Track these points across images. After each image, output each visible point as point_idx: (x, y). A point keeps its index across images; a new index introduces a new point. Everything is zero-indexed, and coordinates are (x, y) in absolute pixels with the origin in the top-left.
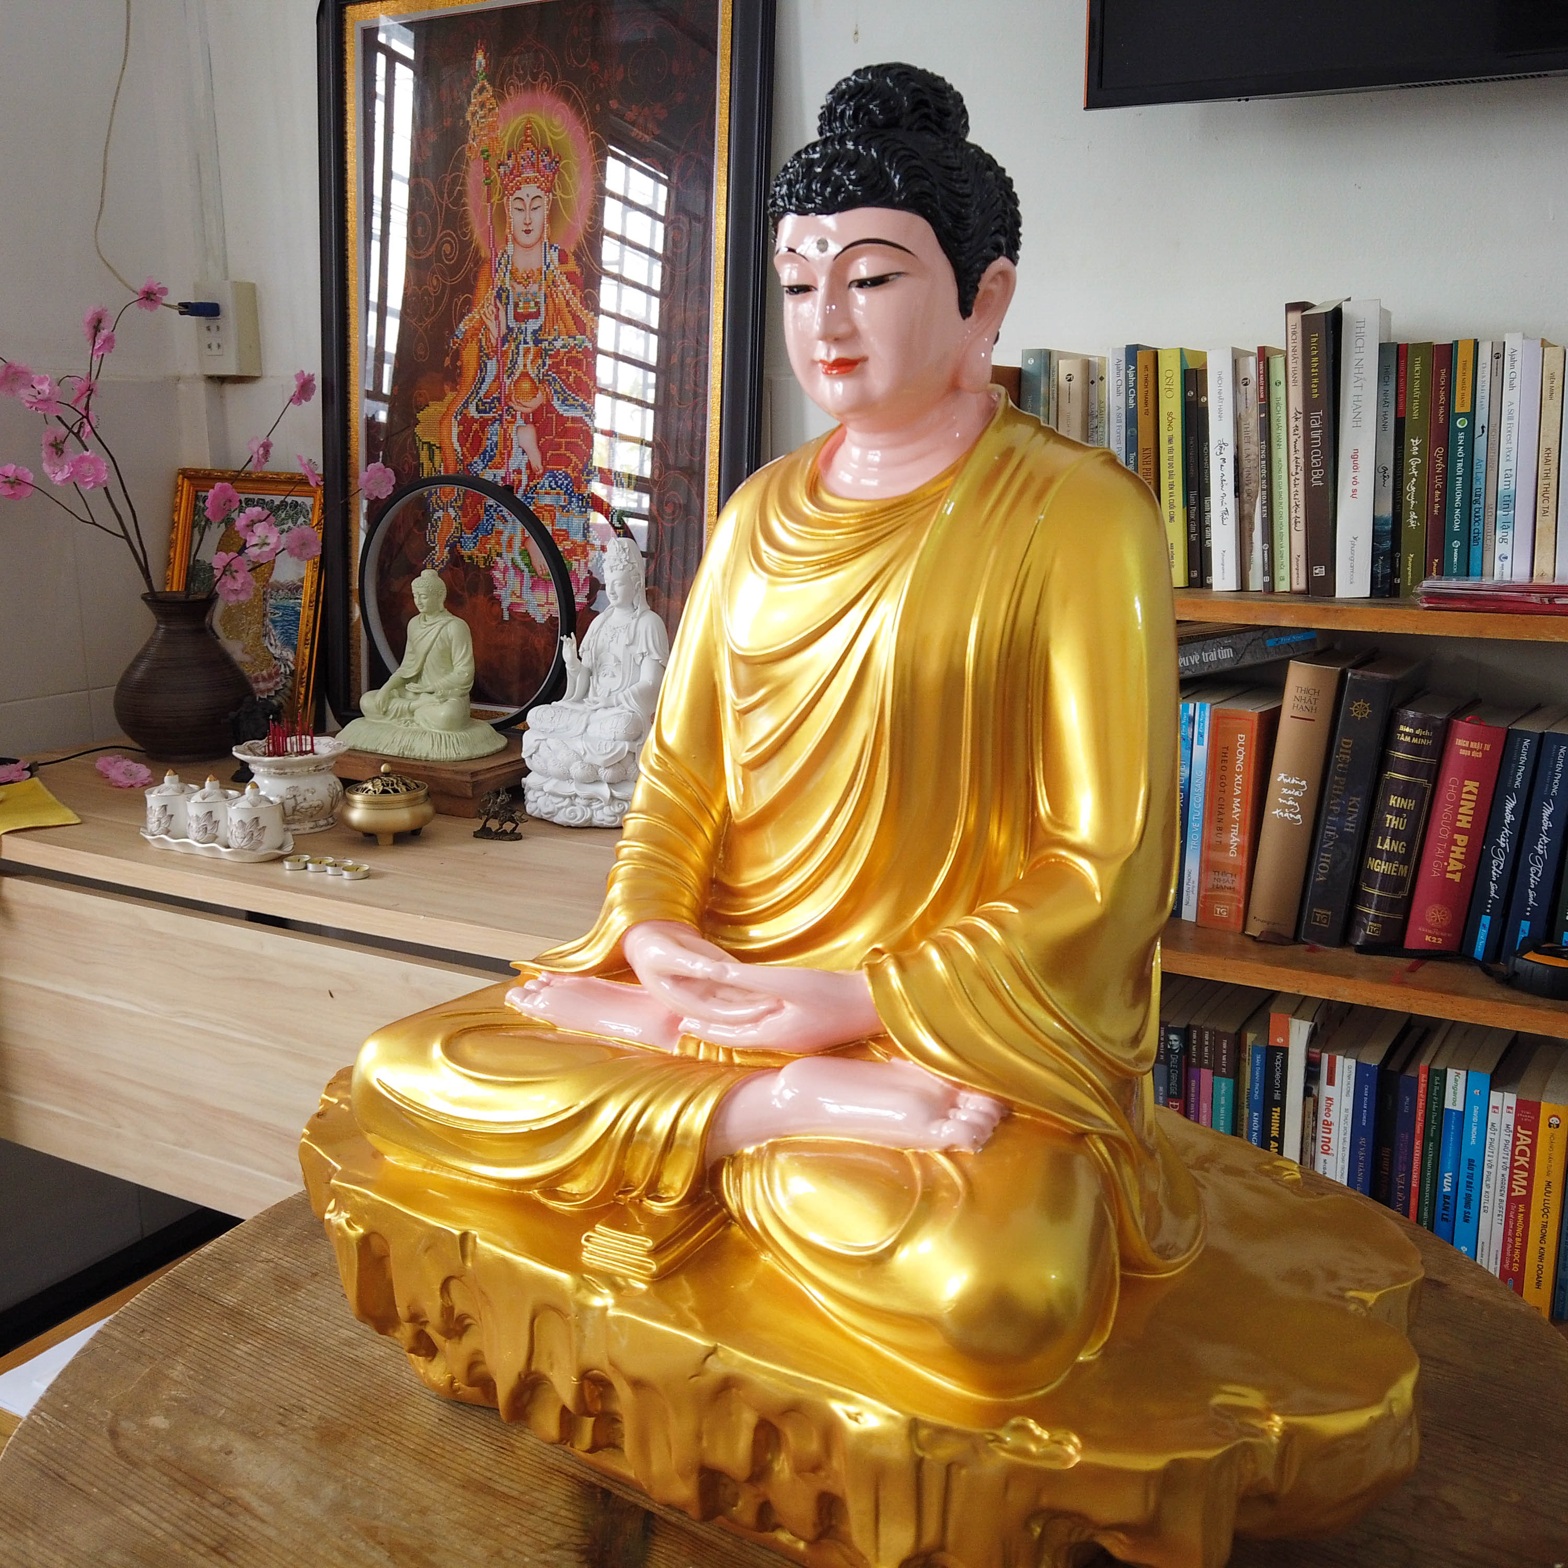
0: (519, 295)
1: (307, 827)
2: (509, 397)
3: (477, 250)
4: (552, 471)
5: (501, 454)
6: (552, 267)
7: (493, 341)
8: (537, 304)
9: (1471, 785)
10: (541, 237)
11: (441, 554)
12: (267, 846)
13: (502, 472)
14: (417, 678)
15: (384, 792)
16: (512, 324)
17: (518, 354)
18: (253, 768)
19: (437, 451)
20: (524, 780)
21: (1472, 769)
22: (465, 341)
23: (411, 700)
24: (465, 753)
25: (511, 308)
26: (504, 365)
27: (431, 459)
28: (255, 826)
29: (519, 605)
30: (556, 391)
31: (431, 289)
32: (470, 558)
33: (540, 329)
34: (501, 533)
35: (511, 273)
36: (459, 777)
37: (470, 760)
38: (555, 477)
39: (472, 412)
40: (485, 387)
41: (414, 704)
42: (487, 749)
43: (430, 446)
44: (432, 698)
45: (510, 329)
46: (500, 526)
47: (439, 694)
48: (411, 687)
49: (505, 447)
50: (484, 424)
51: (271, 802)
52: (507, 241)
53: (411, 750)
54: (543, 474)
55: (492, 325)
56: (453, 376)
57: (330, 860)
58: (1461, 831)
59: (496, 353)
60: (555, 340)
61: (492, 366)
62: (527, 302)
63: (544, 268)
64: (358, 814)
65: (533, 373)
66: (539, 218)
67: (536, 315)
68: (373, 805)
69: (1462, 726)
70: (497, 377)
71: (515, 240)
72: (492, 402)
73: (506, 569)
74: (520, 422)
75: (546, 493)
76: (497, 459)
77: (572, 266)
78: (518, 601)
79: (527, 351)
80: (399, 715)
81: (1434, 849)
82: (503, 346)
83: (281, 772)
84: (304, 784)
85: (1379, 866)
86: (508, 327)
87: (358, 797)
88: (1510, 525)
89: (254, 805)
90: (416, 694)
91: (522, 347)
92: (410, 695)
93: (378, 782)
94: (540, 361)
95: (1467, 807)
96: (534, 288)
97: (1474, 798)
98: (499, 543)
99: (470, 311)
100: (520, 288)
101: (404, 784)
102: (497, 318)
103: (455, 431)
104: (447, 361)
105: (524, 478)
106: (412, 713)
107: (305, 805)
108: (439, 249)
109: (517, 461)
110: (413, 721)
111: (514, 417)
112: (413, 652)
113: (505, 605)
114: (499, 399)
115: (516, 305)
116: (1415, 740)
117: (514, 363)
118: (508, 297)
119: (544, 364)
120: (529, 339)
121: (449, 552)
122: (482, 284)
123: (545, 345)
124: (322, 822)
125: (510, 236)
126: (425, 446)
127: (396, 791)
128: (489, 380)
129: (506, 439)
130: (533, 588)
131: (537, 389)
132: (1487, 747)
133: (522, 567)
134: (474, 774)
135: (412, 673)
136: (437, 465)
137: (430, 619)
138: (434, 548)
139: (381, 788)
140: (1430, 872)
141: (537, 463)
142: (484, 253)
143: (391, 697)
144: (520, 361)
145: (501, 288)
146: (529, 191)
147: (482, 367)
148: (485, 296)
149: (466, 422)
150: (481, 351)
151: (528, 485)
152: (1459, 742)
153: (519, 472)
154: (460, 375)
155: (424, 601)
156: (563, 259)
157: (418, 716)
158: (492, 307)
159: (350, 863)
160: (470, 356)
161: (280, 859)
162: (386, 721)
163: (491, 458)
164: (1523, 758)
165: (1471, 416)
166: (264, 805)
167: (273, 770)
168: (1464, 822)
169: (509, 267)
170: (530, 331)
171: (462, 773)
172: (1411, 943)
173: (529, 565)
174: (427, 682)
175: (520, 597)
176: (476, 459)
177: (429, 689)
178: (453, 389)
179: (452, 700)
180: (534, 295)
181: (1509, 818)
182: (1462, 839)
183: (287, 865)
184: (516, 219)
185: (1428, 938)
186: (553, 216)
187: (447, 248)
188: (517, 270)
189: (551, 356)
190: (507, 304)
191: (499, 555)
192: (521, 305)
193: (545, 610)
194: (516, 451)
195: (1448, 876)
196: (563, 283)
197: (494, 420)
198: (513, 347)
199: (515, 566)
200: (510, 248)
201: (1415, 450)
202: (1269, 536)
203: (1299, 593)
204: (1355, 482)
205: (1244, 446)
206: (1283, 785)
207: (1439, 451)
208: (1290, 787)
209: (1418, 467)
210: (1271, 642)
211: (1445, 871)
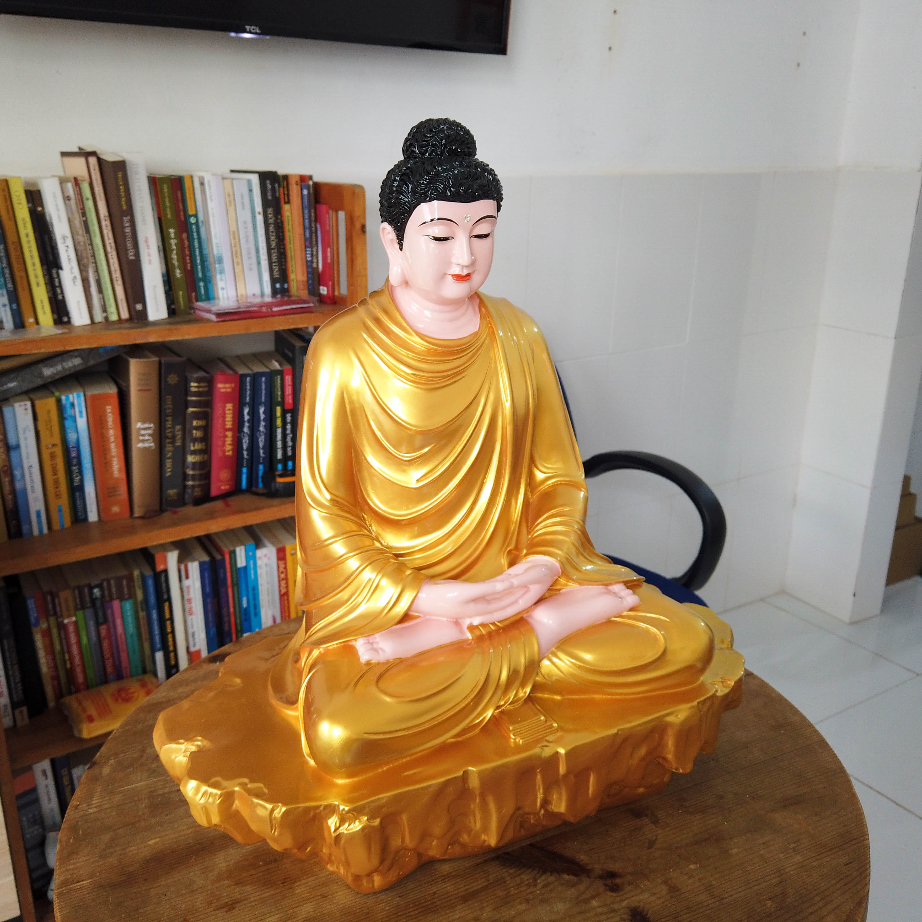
9: (229, 406)
21: (227, 398)
58: (229, 430)
69: (220, 377)
81: (216, 442)
85: (191, 459)
88: (222, 272)
95: (229, 417)
97: (231, 412)
116: (201, 389)
132: (233, 385)
140: (217, 454)
152: (220, 385)
168: (229, 425)
172: (214, 492)
182: (229, 434)
185: (223, 487)
195: (227, 454)
201: (172, 235)
202: (100, 290)
203: (127, 320)
204: (149, 255)
205: (76, 237)
206: (140, 429)
207: (185, 235)
208: (145, 429)
209: (176, 244)
210: (101, 351)
211: (224, 452)
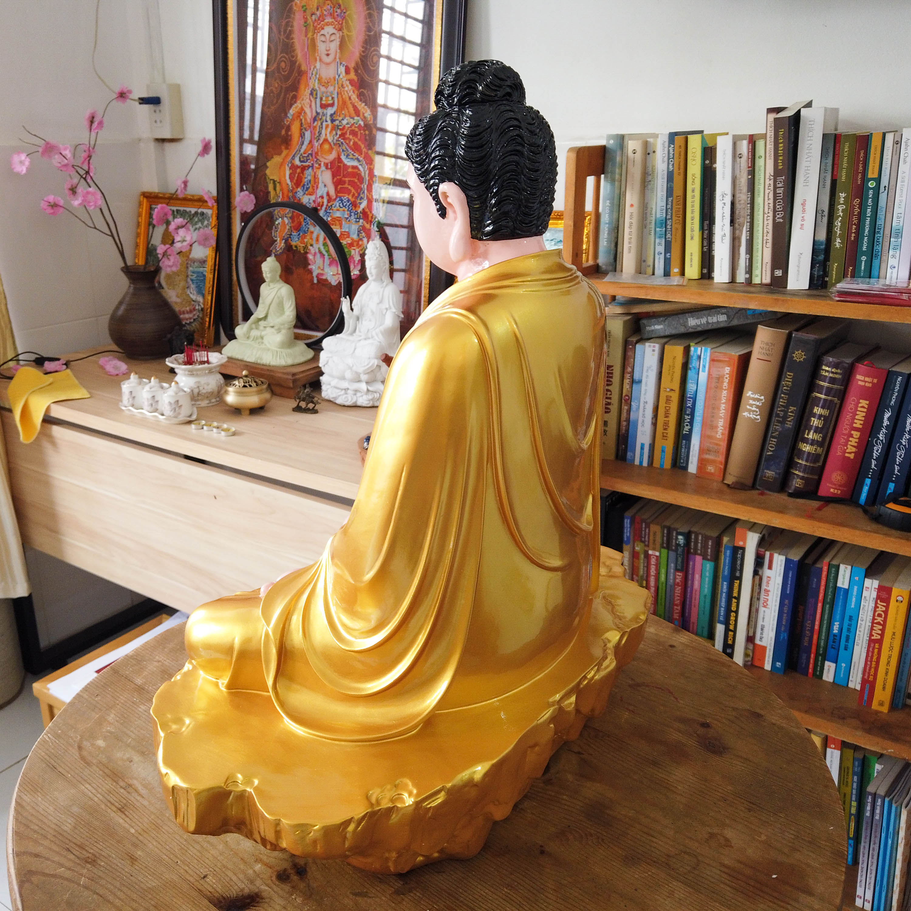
0: (323, 93)
1: (204, 403)
2: (317, 153)
3: (300, 66)
4: (340, 197)
5: (313, 187)
6: (341, 77)
7: (309, 120)
8: (333, 98)
9: (864, 403)
10: (335, 58)
11: (280, 245)
12: (183, 416)
13: (313, 198)
14: (265, 318)
15: (244, 386)
16: (319, 110)
17: (322, 128)
18: (176, 370)
19: (278, 185)
20: (321, 378)
21: (865, 393)
22: (293, 120)
23: (263, 331)
24: (290, 362)
25: (318, 100)
26: (315, 134)
27: (275, 189)
28: (176, 405)
29: (322, 274)
30: (343, 151)
31: (274, 89)
32: (296, 247)
33: (334, 113)
34: (312, 233)
35: (319, 80)
36: (286, 376)
37: (293, 365)
38: (342, 200)
39: (297, 162)
40: (304, 147)
41: (263, 333)
42: (302, 359)
43: (274, 181)
44: (273, 330)
45: (318, 114)
46: (312, 228)
47: (276, 328)
48: (262, 323)
49: (315, 182)
50: (304, 169)
51: (185, 392)
52: (316, 60)
53: (261, 359)
54: (335, 200)
55: (307, 110)
56: (287, 141)
57: (215, 424)
58: (856, 429)
59: (310, 127)
60: (343, 120)
61: (308, 135)
62: (327, 97)
63: (337, 77)
64: (231, 398)
65: (330, 140)
66: (334, 46)
67: (332, 105)
68: (239, 393)
69: (861, 367)
70: (311, 142)
71: (321, 60)
72: (308, 156)
73: (315, 254)
74: (323, 168)
75: (338, 210)
76: (310, 190)
77: (352, 75)
78: (321, 272)
79: (327, 126)
80: (255, 339)
81: (840, 439)
82: (314, 122)
83: (191, 374)
84: (203, 380)
85: (806, 448)
86: (317, 112)
87: (231, 389)
88: (898, 247)
89: (176, 394)
90: (265, 327)
91: (324, 124)
92: (261, 328)
93: (241, 380)
94: (334, 132)
95: (861, 415)
96: (331, 89)
97: (865, 410)
98: (311, 239)
99: (295, 102)
100: (323, 89)
101: (255, 382)
102: (311, 106)
103: (288, 173)
104: (283, 132)
105: (325, 201)
106: (262, 338)
107: (204, 391)
108: (279, 64)
109: (321, 191)
110: (262, 343)
111: (320, 165)
112: (263, 303)
113: (315, 274)
114: (311, 154)
115: (321, 99)
116: (833, 375)
117: (320, 133)
118: (316, 94)
119: (337, 134)
120: (328, 119)
121: (285, 243)
122: (302, 87)
123: (337, 123)
124: (213, 400)
125: (318, 58)
126: (272, 182)
127: (250, 386)
128: (306, 143)
129: (315, 177)
130: (330, 265)
131: (332, 149)
132: (875, 381)
133: (324, 252)
134: (294, 375)
135: (262, 315)
136: (278, 192)
137: (272, 285)
138: (276, 241)
139: (243, 384)
140: (837, 451)
141: (332, 193)
142: (303, 68)
143: (251, 329)
144: (323, 132)
145: (313, 89)
146: (329, 30)
147: (302, 135)
148: (304, 93)
149: (293, 167)
150: (301, 126)
151: (327, 205)
152: (859, 377)
153: (322, 197)
154: (291, 140)
155: (268, 275)
156: (347, 71)
157: (265, 340)
158: (308, 100)
159: (225, 426)
160: (295, 129)
161: (190, 422)
162: (249, 342)
163: (307, 189)
164: (897, 388)
165: (878, 180)
166: (182, 393)
167: (187, 373)
168: (858, 424)
169: (318, 76)
170: (329, 114)
171: (287, 374)
172: (822, 492)
173: (328, 251)
174: (271, 320)
175: (323, 270)
176: (299, 189)
177: (272, 325)
178: (287, 148)
179: (283, 331)
180: (332, 93)
181: (886, 423)
182: (856, 434)
183: (193, 426)
184: (322, 47)
185: (832, 490)
186: (342, 45)
187: (283, 65)
188: (322, 78)
189: (340, 129)
190: (316, 98)
191: (311, 245)
192: (324, 99)
193: (336, 278)
194: (321, 185)
195: (847, 455)
196: (347, 86)
197: (309, 167)
198: (319, 124)
199: (320, 252)
200: (318, 65)
201: (842, 200)
202: (750, 250)
203: (766, 285)
204: (803, 219)
205: (738, 195)
206: (750, 398)
207: (857, 201)
208: (754, 399)
209: (843, 211)
210: (749, 312)
211: (845, 452)
